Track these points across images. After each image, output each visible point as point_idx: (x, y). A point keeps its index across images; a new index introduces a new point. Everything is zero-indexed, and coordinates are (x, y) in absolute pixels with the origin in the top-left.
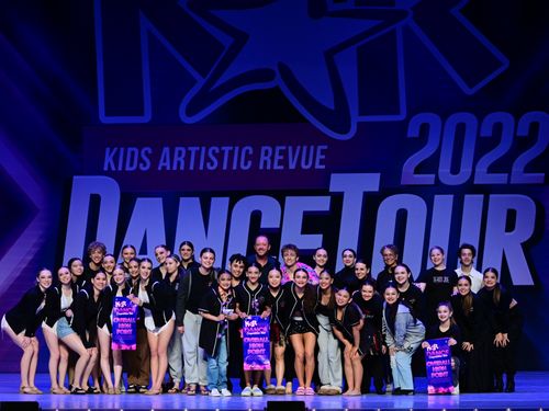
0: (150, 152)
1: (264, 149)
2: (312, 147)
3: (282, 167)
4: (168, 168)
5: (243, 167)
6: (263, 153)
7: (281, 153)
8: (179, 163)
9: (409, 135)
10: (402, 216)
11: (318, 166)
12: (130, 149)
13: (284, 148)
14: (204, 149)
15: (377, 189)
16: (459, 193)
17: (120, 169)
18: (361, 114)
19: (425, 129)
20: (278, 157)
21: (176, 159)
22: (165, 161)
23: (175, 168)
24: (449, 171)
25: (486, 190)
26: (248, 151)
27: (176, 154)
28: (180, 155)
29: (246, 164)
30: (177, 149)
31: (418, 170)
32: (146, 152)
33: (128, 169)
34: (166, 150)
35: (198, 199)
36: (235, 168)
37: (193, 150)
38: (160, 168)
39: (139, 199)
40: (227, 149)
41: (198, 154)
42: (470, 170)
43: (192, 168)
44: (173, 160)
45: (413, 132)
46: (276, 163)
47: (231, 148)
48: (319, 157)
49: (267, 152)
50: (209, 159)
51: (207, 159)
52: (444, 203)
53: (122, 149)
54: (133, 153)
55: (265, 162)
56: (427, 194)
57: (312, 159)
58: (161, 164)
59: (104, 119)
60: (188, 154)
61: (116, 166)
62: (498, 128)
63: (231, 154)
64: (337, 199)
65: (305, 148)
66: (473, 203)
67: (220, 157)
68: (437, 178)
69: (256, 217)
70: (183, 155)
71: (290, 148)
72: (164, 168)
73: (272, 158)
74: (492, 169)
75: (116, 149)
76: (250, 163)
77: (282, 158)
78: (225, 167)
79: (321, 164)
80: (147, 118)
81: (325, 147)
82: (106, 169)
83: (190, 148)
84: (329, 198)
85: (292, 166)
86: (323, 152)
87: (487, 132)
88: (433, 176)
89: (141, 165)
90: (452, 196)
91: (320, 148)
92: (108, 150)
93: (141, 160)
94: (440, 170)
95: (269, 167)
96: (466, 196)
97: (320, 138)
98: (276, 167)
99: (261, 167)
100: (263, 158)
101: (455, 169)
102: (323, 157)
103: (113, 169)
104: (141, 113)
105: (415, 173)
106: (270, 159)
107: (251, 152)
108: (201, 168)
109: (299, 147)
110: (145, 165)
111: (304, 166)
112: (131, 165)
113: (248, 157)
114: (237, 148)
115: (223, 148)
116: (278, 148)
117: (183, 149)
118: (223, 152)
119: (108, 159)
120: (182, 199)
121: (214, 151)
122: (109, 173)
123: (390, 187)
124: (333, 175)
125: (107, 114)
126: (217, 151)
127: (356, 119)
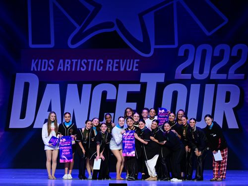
0: (53, 62)
1: (108, 61)
2: (132, 60)
3: (117, 70)
4: (62, 70)
5: (98, 69)
6: (108, 63)
7: (117, 63)
8: (67, 67)
9: (179, 55)
10: (175, 94)
11: (134, 70)
12: (44, 61)
13: (118, 60)
14: (79, 60)
15: (163, 81)
16: (203, 83)
17: (39, 70)
18: (155, 44)
19: (187, 52)
20: (115, 65)
21: (66, 65)
22: (60, 66)
23: (65, 70)
24: (198, 72)
25: (216, 82)
26: (101, 62)
27: (66, 63)
28: (68, 64)
29: (100, 68)
30: (67, 61)
31: (183, 72)
32: (52, 62)
33: (43, 70)
34: (61, 61)
35: (76, 85)
36: (94, 70)
37: (74, 61)
38: (58, 70)
39: (48, 85)
40: (90, 61)
41: (77, 63)
42: (209, 72)
43: (73, 70)
44: (65, 66)
45: (181, 53)
46: (114, 67)
47: (93, 60)
48: (135, 65)
49: (110, 62)
50: (82, 65)
51: (81, 66)
52: (195, 88)
53: (40, 60)
54: (45, 62)
55: (109, 67)
56: (188, 83)
57: (132, 66)
58: (59, 68)
59: (32, 46)
60: (72, 63)
61: (37, 69)
62: (222, 52)
63: (93, 63)
64: (144, 86)
65: (128, 60)
66: (209, 88)
67: (87, 64)
68: (192, 76)
69: (104, 94)
70: (70, 63)
71: (121, 61)
72: (60, 69)
73: (113, 65)
74: (219, 72)
75: (37, 60)
76: (102, 67)
77: (117, 65)
78: (89, 70)
79: (136, 68)
80: (52, 45)
81: (139, 60)
82: (32, 70)
83: (73, 60)
84: (140, 85)
85: (122, 69)
86: (137, 63)
87: (217, 54)
88: (191, 75)
89: (49, 68)
90: (199, 85)
91: (136, 61)
92: (33, 60)
93: (49, 66)
94: (194, 72)
95: (111, 70)
96: (206, 85)
97: (135, 56)
98: (114, 70)
99: (107, 70)
100: (108, 65)
101: (201, 72)
102: (137, 65)
103: (36, 70)
104: (49, 43)
105: (182, 73)
106: (111, 66)
107: (102, 62)
108: (78, 70)
109: (125, 60)
110: (51, 68)
111: (128, 69)
112: (44, 68)
113: (100, 65)
114: (95, 61)
115: (89, 60)
116: (115, 61)
117: (69, 61)
118: (89, 62)
119: (33, 65)
120: (69, 85)
121: (84, 62)
122: (34, 72)
123: (170, 80)
124: (142, 74)
125: (33, 43)
126: (86, 62)
127: (153, 46)
